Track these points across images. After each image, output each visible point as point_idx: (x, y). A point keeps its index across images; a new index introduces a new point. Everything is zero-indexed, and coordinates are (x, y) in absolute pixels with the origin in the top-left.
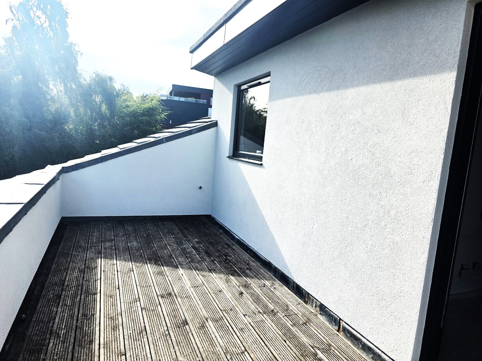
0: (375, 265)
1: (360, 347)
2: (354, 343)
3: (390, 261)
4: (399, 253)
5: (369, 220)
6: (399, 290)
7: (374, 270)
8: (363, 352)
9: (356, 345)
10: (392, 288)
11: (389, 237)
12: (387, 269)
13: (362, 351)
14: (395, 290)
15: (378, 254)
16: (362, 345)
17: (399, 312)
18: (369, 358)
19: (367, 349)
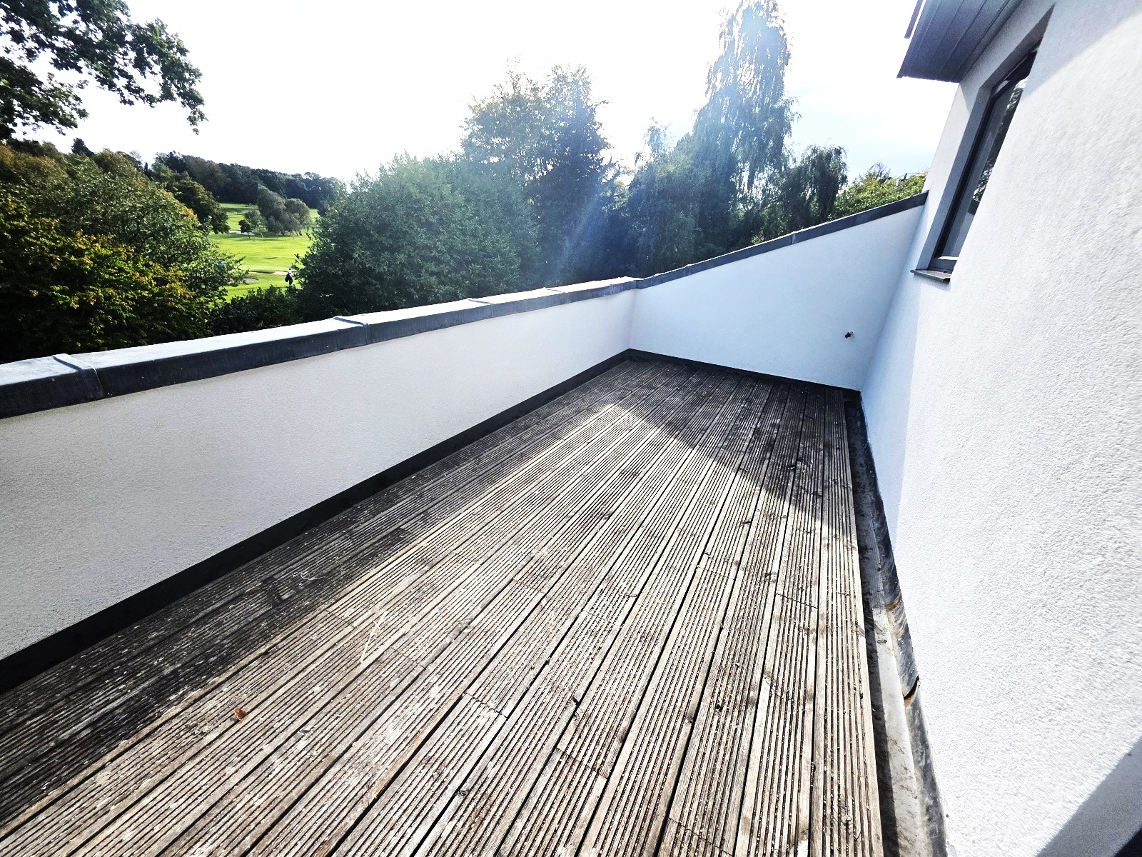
0: (1036, 592)
1: (921, 764)
2: (917, 746)
3: (1080, 600)
4: (1117, 588)
5: (1087, 450)
6: (1059, 700)
7: (1029, 604)
8: (920, 778)
9: (917, 751)
10: (1045, 682)
11: (1117, 521)
12: (1061, 620)
13: (919, 775)
14: (1048, 690)
15: (1060, 566)
16: (926, 762)
17: (1028, 758)
18: (923, 801)
19: (929, 780)
